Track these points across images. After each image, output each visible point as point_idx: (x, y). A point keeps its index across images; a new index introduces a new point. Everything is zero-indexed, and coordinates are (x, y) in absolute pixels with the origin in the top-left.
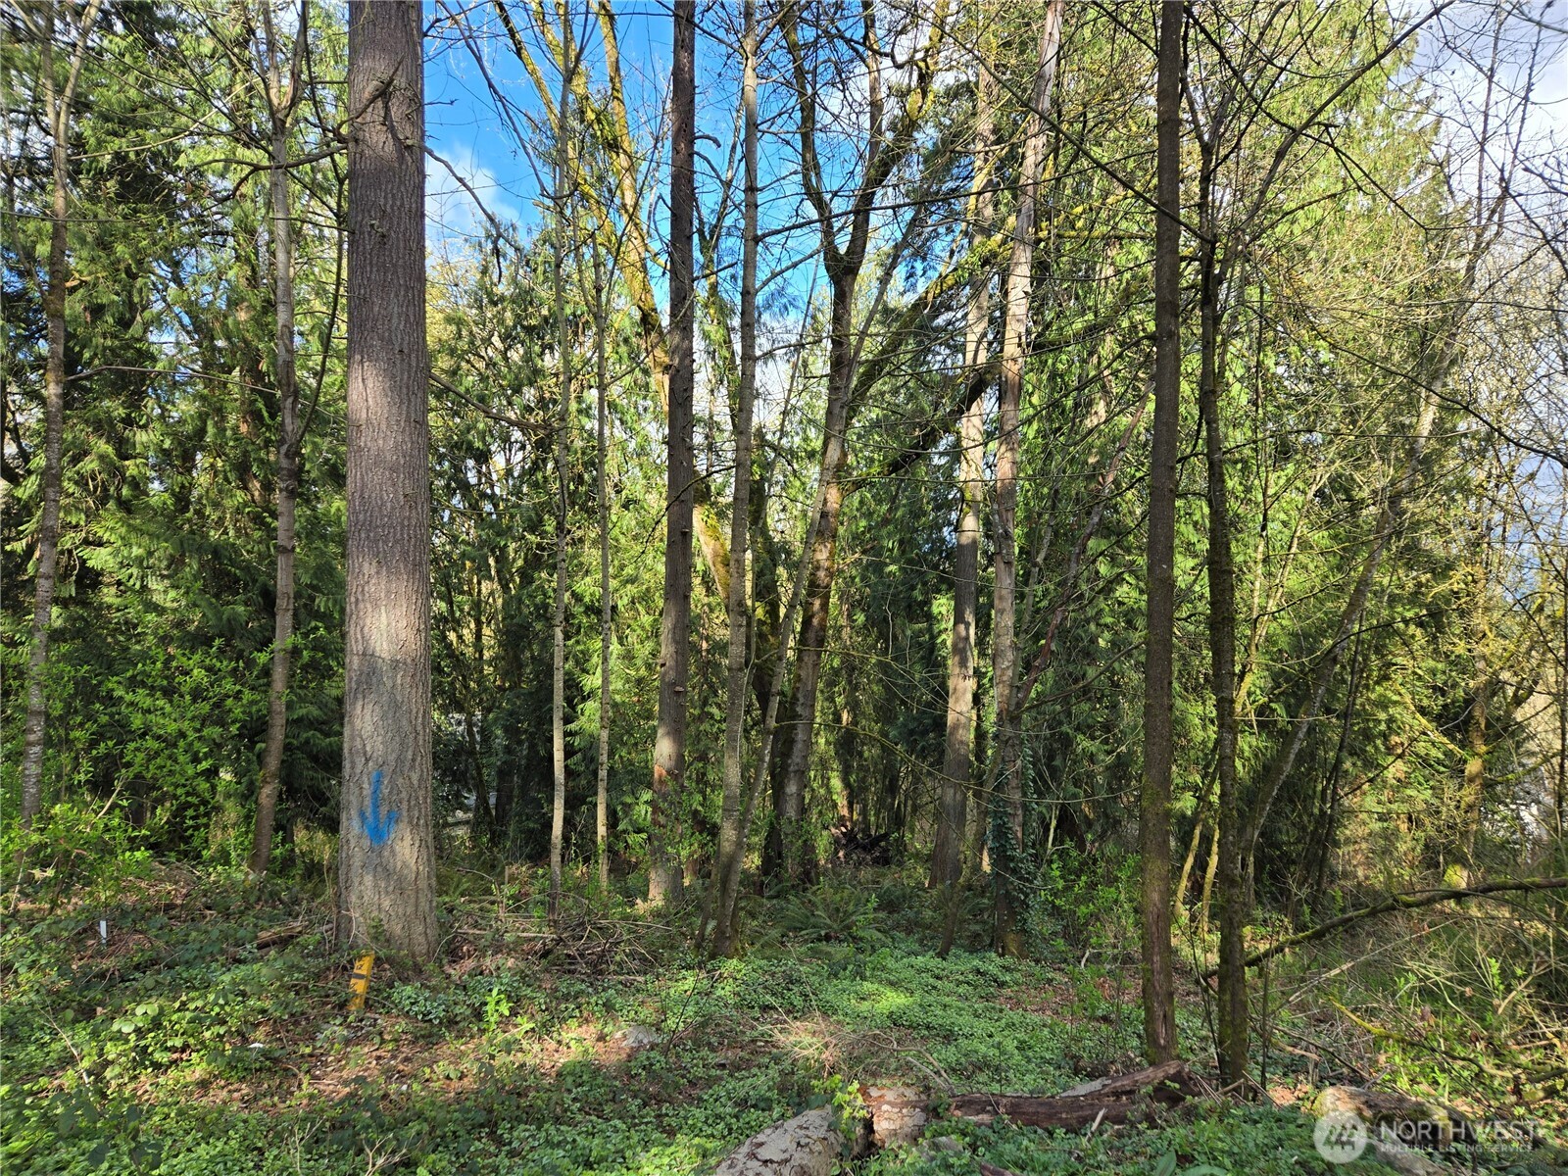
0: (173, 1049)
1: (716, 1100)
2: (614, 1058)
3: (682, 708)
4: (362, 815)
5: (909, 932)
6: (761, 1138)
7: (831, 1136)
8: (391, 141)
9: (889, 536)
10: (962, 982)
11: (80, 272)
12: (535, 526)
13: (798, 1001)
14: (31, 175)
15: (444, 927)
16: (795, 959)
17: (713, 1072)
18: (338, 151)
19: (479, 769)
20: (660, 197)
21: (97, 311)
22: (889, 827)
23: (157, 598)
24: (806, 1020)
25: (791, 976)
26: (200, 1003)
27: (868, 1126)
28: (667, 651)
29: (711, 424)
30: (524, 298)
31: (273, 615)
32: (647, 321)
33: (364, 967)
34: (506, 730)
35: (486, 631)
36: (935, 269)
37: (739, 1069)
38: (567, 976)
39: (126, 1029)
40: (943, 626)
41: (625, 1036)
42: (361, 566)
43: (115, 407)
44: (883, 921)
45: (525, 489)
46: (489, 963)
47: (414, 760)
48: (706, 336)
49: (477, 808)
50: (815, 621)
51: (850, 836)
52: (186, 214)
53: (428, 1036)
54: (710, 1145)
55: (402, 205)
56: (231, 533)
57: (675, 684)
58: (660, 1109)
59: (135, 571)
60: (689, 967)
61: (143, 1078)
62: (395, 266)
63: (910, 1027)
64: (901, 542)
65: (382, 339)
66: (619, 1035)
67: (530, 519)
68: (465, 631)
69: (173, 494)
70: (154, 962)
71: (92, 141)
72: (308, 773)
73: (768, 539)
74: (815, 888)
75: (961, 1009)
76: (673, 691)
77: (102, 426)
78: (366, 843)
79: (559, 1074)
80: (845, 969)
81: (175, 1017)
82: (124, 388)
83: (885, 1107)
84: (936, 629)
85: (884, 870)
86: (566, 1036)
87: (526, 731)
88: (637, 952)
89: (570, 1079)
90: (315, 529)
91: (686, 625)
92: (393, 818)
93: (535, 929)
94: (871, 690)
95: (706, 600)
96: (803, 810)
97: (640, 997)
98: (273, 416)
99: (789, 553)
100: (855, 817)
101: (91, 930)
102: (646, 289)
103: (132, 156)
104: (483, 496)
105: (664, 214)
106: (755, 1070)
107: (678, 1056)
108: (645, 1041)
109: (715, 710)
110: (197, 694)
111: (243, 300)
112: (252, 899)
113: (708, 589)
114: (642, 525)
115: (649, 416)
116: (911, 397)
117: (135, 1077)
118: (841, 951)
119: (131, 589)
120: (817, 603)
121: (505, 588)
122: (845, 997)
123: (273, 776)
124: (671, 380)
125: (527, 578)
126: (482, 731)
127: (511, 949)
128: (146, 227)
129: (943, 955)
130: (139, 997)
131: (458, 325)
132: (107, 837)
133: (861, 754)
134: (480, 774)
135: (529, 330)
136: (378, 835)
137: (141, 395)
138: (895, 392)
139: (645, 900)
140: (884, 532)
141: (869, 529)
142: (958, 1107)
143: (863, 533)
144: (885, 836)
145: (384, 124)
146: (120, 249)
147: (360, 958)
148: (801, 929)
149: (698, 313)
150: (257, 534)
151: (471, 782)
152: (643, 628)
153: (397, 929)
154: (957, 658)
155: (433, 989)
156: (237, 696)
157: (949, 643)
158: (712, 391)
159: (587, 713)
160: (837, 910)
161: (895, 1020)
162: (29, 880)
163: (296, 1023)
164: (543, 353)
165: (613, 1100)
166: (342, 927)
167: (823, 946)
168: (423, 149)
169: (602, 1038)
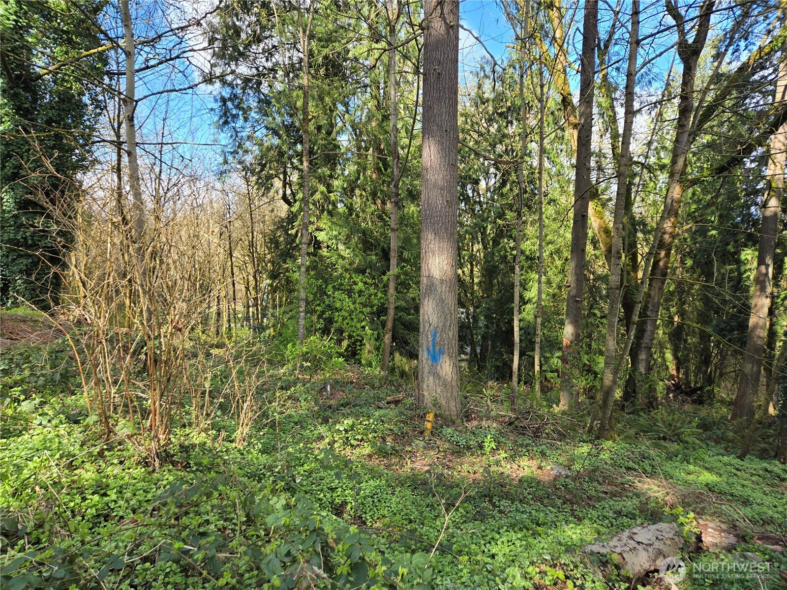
0: (357, 440)
1: (603, 509)
2: (547, 478)
3: (579, 309)
4: (428, 349)
5: (717, 442)
6: (635, 530)
7: (676, 539)
8: (443, 25)
9: (713, 213)
10: (754, 475)
11: (312, 112)
12: (501, 216)
13: (649, 469)
14: (293, 72)
15: (464, 405)
16: (645, 445)
17: (601, 495)
18: (420, 35)
19: (472, 335)
20: (578, 29)
21: (319, 128)
22: (703, 383)
23: (342, 253)
24: (654, 479)
25: (643, 455)
26: (367, 422)
27: (699, 538)
28: (570, 278)
29: (601, 155)
30: (499, 98)
31: (389, 260)
32: (566, 101)
33: (430, 417)
34: (486, 317)
35: (475, 269)
36: (754, 44)
37: (615, 496)
38: (521, 436)
39: (342, 429)
40: (748, 267)
41: (552, 469)
42: (427, 236)
43: (325, 171)
44: (700, 434)
45: (496, 197)
46: (484, 423)
47: (450, 326)
48: (600, 105)
49: (471, 354)
50: (661, 264)
51: (677, 387)
52: (350, 80)
53: (459, 451)
54: (603, 530)
55: (448, 57)
56: (370, 224)
57: (575, 297)
58: (572, 507)
59: (334, 241)
60: (584, 442)
61: (347, 450)
62: (444, 88)
63: (719, 493)
64: (721, 217)
65: (437, 126)
66: (549, 468)
67: (499, 213)
68: (465, 269)
69: (347, 208)
70: (348, 404)
71: (316, 52)
72: (401, 331)
73: (632, 218)
74: (656, 411)
75: (754, 489)
76: (574, 302)
77: (321, 179)
78: (430, 362)
79: (520, 481)
80: (677, 456)
81: (359, 427)
82: (329, 162)
83: (710, 530)
84: (743, 269)
85: (700, 407)
86: (522, 464)
87: (495, 318)
88: (557, 429)
89: (526, 484)
90: (403, 220)
91: (582, 265)
92: (441, 352)
93: (505, 412)
94: (694, 304)
95: (593, 252)
96: (649, 369)
97: (559, 452)
98: (386, 170)
99: (645, 225)
100: (681, 376)
101: (325, 388)
102: (565, 82)
103: (331, 56)
104: (475, 202)
105: (580, 37)
106: (625, 498)
107: (580, 483)
108: (563, 473)
109: (597, 312)
110: (360, 292)
111: (374, 116)
112: (383, 383)
113: (595, 247)
114: (558, 213)
115: (564, 153)
116: (733, 127)
117: (344, 449)
118: (674, 447)
119: (333, 249)
120: (663, 253)
121: (485, 248)
122: (678, 471)
123: (390, 330)
124: (579, 133)
125: (496, 242)
126: (474, 317)
127: (495, 419)
128: (337, 88)
129: (741, 457)
130: (345, 416)
131: (466, 117)
132: (329, 351)
133: (686, 341)
134: (473, 337)
135: (501, 115)
136: (435, 359)
137: (335, 164)
138: (721, 124)
139: (558, 406)
140: (709, 211)
141: (696, 210)
142: (759, 539)
143: (694, 212)
144: (701, 388)
145: (440, 17)
146: (327, 99)
147: (429, 413)
148: (648, 432)
149: (596, 92)
150: (380, 224)
151: (468, 341)
152: (556, 267)
153: (444, 403)
154: (758, 287)
155: (461, 431)
156: (376, 294)
157: (752, 278)
158: (601, 136)
159: (526, 310)
160: (670, 425)
161: (710, 487)
162: (302, 366)
163: (404, 437)
164: (507, 126)
165: (548, 497)
166: (420, 398)
167: (662, 442)
168: (458, 26)
169: (540, 468)
